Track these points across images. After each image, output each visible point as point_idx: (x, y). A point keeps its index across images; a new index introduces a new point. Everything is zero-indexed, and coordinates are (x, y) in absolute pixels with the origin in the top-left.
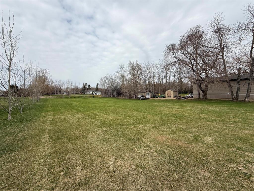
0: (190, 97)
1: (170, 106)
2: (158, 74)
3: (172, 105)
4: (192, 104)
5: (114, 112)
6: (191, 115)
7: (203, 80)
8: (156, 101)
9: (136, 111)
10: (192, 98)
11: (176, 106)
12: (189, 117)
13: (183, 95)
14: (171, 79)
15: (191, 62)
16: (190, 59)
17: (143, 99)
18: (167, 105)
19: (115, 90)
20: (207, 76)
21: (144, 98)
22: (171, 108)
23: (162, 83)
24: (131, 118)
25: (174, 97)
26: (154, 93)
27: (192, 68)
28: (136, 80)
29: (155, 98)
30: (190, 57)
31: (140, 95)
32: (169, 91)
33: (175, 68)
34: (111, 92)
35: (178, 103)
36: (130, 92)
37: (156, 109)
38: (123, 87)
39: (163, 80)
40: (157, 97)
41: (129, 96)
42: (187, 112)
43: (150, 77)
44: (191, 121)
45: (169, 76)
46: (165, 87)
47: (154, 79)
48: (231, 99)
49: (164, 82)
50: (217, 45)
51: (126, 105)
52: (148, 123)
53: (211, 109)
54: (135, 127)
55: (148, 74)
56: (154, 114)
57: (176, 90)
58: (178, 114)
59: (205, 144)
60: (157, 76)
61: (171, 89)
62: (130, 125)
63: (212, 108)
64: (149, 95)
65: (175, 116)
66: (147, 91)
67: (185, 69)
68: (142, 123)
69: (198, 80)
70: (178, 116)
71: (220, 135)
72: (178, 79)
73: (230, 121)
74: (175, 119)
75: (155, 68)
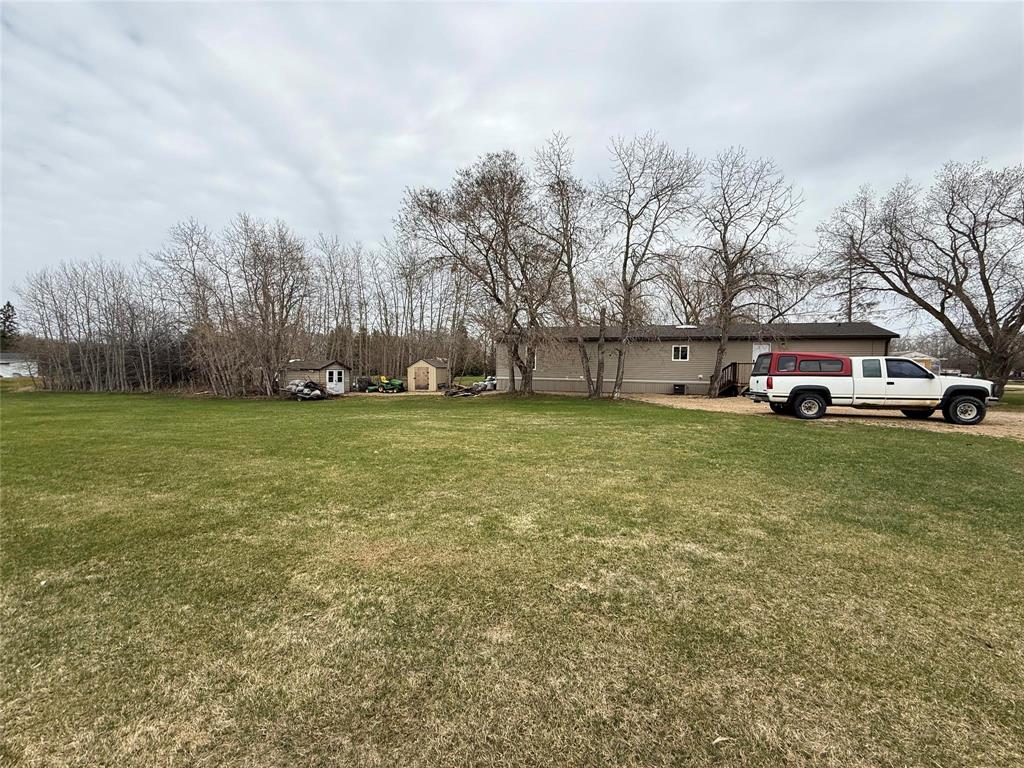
0: (488, 387)
1: (419, 423)
2: (381, 296)
3: (427, 419)
4: (491, 412)
5: (126, 472)
6: (486, 452)
7: (522, 334)
8: (366, 406)
9: (272, 453)
10: (494, 392)
11: (444, 420)
12: (478, 459)
13: (467, 382)
14: (427, 322)
15: (491, 270)
16: (486, 256)
17: (312, 399)
18: (410, 420)
19: (145, 354)
20: (532, 322)
21: (318, 392)
22: (421, 431)
23: (393, 331)
24: (239, 491)
25: (439, 388)
26: (363, 374)
27: (494, 290)
28: (277, 310)
29: (367, 394)
30: (487, 251)
31: (297, 382)
32: (422, 364)
33: (442, 281)
34: (122, 362)
35: (448, 408)
36: (246, 364)
37: (365, 436)
38: (203, 337)
39: (397, 322)
40: (376, 390)
41: (240, 384)
42: (474, 440)
43: (347, 307)
44: (484, 469)
45: (422, 307)
46: (407, 350)
47: (364, 316)
48: (587, 394)
49: (401, 331)
50: (557, 230)
51: (214, 431)
52: (323, 503)
53: (539, 426)
54: (255, 529)
55: (337, 293)
56: (354, 459)
57: (446, 362)
58: (444, 450)
59: (513, 539)
60: (373, 302)
61: (428, 357)
62: (229, 523)
63: (542, 421)
64: (340, 380)
65: (436, 459)
66: (331, 364)
67: (474, 289)
68: (292, 508)
69: (510, 331)
70: (446, 459)
71: (552, 502)
72: (450, 323)
73: (578, 458)
74: (433, 471)
75: (367, 270)
